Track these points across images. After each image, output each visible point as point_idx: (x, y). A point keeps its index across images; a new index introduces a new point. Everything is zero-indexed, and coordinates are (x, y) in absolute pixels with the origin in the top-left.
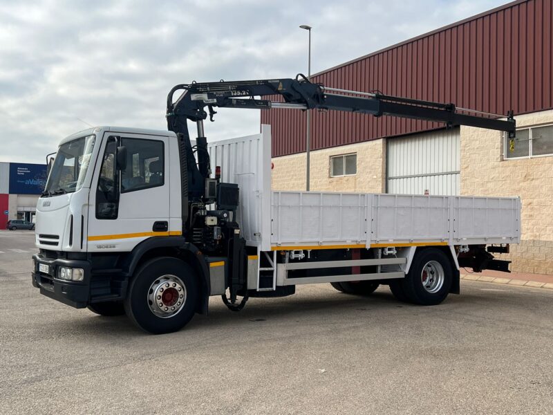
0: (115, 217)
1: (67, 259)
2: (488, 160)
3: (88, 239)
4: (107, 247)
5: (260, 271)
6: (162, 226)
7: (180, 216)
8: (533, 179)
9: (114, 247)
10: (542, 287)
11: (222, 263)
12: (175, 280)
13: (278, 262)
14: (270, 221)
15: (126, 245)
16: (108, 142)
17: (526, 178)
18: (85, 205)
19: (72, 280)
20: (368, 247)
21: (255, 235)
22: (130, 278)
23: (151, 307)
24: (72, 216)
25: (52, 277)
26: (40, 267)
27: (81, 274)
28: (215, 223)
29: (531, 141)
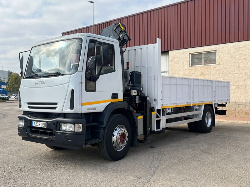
0: (94, 91)
1: (64, 117)
2: (183, 66)
3: (82, 104)
4: (91, 109)
5: (157, 120)
6: (115, 96)
7: (122, 90)
8: (205, 75)
9: (95, 109)
11: (142, 117)
12: (122, 127)
13: (163, 115)
14: (161, 92)
15: (100, 108)
16: (89, 43)
17: (201, 74)
18: (79, 83)
19: (74, 132)
20: (191, 106)
21: (155, 100)
22: (104, 128)
23: (114, 145)
24: (73, 90)
25: (52, 130)
26: (34, 123)
27: (80, 128)
28: (136, 94)
29: (203, 59)
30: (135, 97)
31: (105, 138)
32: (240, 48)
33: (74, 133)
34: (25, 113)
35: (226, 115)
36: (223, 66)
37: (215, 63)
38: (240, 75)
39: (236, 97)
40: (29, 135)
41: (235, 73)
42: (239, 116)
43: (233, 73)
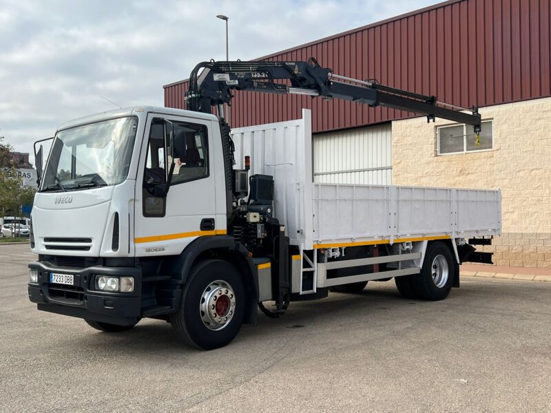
0: (162, 215)
1: (104, 265)
2: (422, 155)
3: (136, 241)
4: (156, 250)
5: (304, 272)
6: (208, 224)
7: (226, 212)
8: (469, 174)
9: (163, 250)
10: (493, 277)
11: (269, 265)
12: (224, 285)
13: (318, 262)
14: (312, 216)
15: (174, 247)
16: (152, 124)
17: (461, 173)
18: (131, 200)
19: (119, 292)
20: (391, 243)
21: (298, 232)
22: (182, 286)
23: (203, 318)
24: (117, 214)
25: (81, 289)
26: (53, 277)
27: (131, 284)
28: (257, 220)
29: (465, 137)
30: (256, 226)
31: (183, 306)
33: (119, 296)
34: (42, 258)
35: (492, 263)
36: (509, 153)
37: (491, 148)
38: (545, 172)
39: (538, 222)
40: (46, 301)
41: (533, 170)
42: (545, 266)
43: (531, 168)
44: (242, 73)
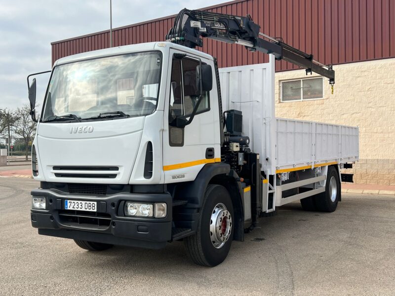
0: (182, 145)
1: (132, 192)
3: (164, 168)
4: (178, 177)
5: (269, 194)
6: (210, 153)
7: (220, 142)
8: (305, 116)
9: (183, 176)
11: (249, 189)
12: (222, 207)
13: (277, 185)
14: (275, 146)
15: (190, 174)
16: (173, 59)
17: (299, 115)
18: (160, 131)
19: (153, 217)
20: (313, 168)
21: (267, 159)
22: (199, 210)
23: (212, 238)
24: (150, 144)
25: (109, 216)
26: (69, 204)
27: (163, 210)
28: (237, 149)
29: (302, 89)
30: (237, 155)
31: (200, 228)
32: (362, 71)
33: (153, 221)
35: (353, 182)
36: (335, 102)
37: (322, 97)
38: (363, 115)
41: (353, 114)
42: (361, 183)
43: (352, 112)
44: (209, 22)
